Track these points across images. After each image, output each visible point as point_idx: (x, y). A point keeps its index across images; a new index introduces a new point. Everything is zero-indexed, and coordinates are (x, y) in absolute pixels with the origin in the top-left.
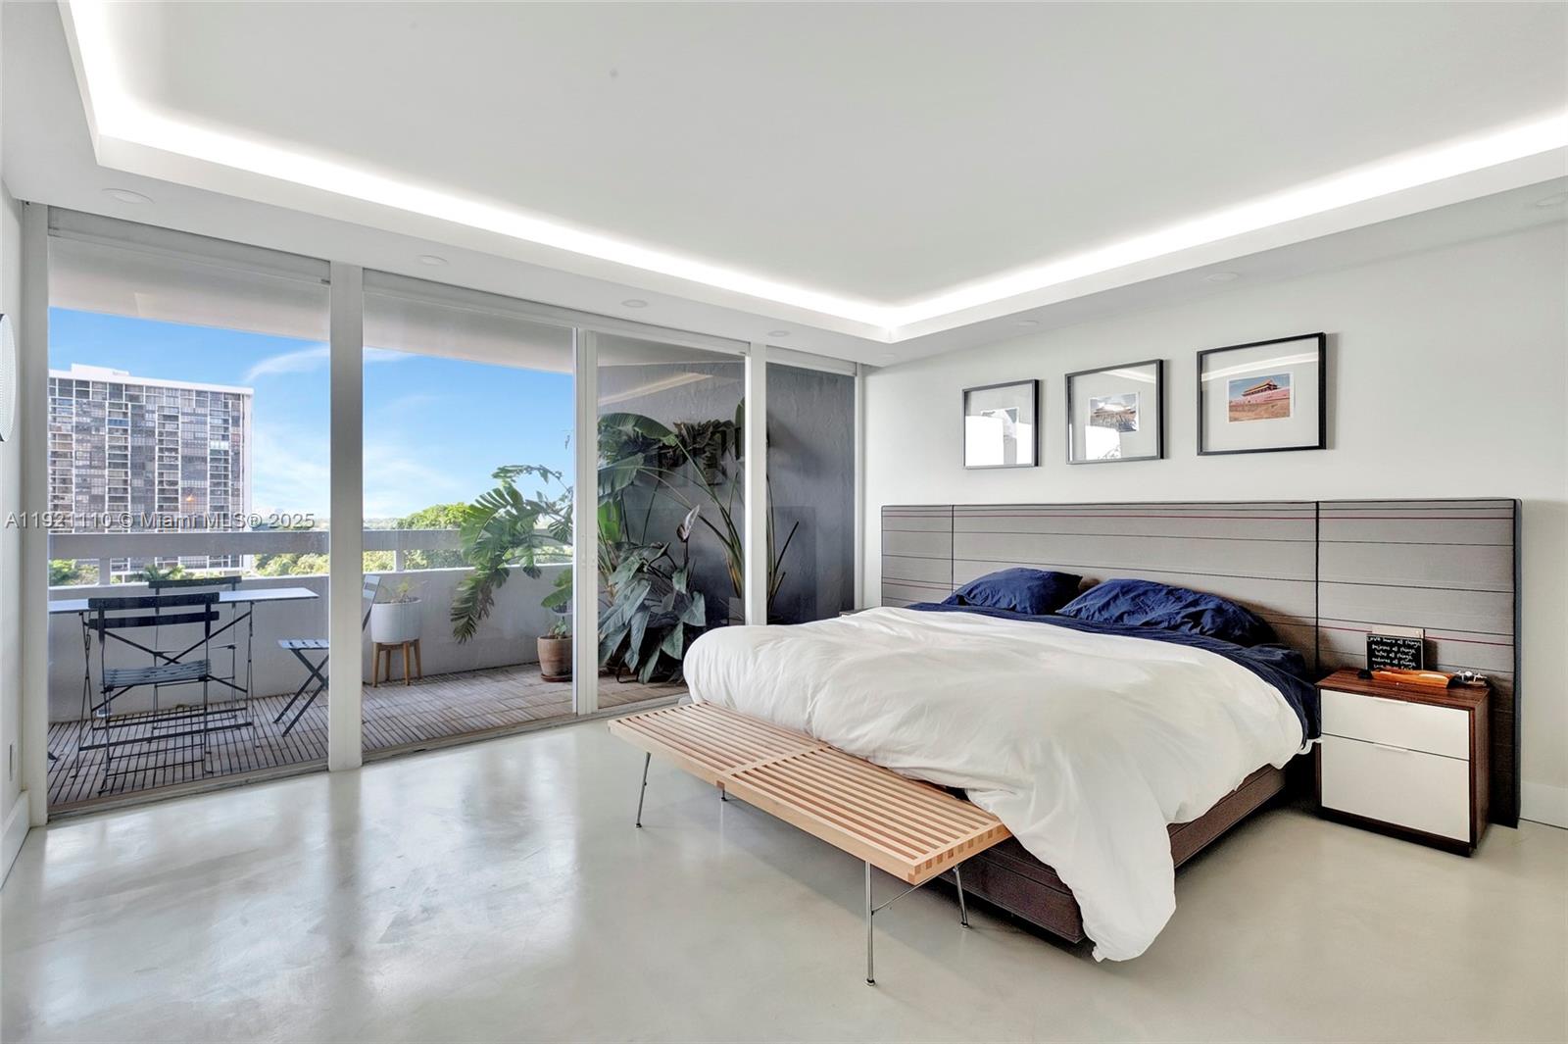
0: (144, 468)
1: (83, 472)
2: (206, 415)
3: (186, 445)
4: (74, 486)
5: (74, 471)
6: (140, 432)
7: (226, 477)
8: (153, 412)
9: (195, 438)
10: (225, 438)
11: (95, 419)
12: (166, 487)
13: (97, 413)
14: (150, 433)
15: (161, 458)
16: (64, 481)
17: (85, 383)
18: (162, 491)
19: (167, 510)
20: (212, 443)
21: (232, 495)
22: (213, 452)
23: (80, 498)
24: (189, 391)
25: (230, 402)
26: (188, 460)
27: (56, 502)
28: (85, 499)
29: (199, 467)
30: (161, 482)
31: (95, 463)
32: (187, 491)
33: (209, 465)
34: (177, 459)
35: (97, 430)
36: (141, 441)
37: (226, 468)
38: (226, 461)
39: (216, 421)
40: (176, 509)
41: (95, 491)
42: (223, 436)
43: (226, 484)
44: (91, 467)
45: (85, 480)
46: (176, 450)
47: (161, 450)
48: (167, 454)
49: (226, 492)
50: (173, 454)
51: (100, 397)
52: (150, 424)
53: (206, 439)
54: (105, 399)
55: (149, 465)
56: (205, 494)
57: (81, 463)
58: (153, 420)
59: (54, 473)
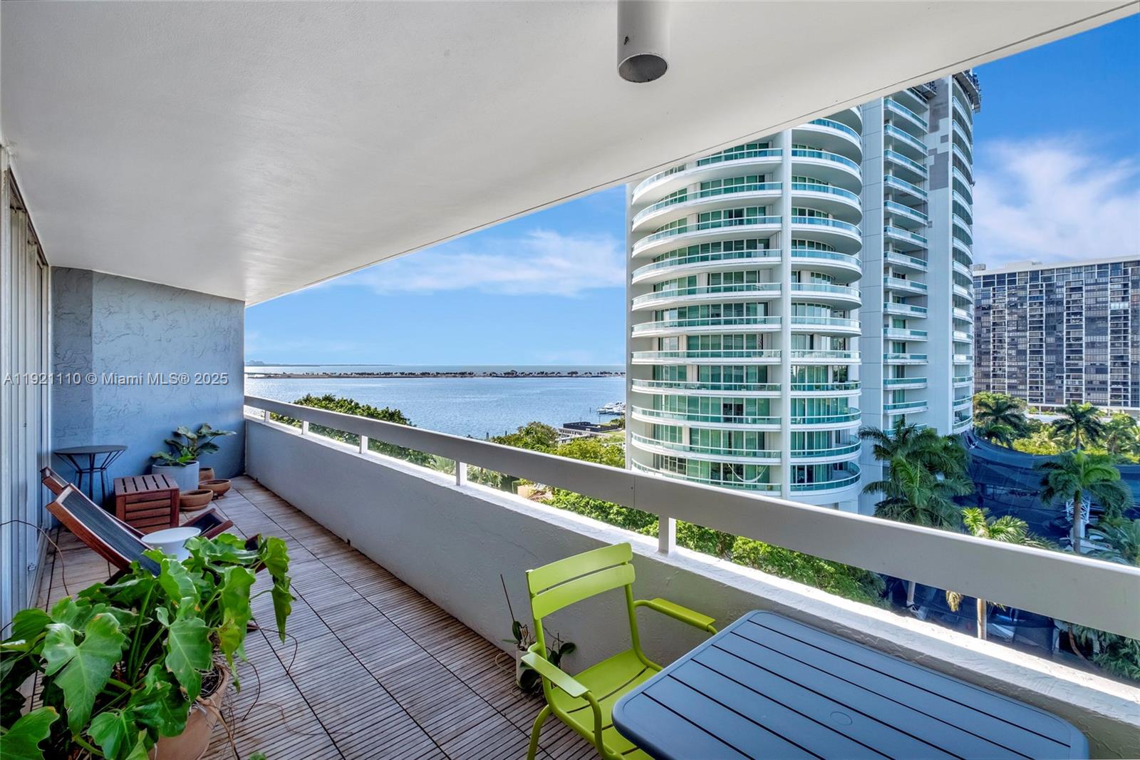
0: (1055, 329)
1: (1011, 334)
2: (1107, 283)
3: (1089, 309)
4: (1006, 345)
5: (1006, 334)
6: (1052, 303)
7: (1126, 331)
8: (1062, 287)
9: (1097, 303)
10: (1124, 299)
11: (1020, 298)
12: (1072, 342)
13: (1021, 293)
14: (1059, 303)
15: (1068, 321)
16: (1000, 341)
17: (1014, 275)
18: (1069, 346)
19: (1073, 360)
20: (1113, 305)
21: (1132, 346)
22: (1113, 312)
23: (1010, 352)
24: (1091, 266)
25: (1130, 269)
26: (1091, 320)
27: (995, 355)
28: (1013, 352)
29: (1100, 325)
30: (1068, 339)
31: (1020, 328)
32: (1091, 345)
33: (1109, 323)
34: (1081, 320)
35: (1022, 305)
36: (1052, 310)
37: (1126, 325)
38: (1126, 318)
39: (1116, 286)
40: (1081, 359)
41: (1020, 347)
42: (1123, 298)
43: (1125, 338)
44: (1017, 331)
45: (1013, 340)
46: (1081, 314)
47: (1068, 314)
48: (1073, 317)
49: (1126, 344)
50: (1078, 317)
51: (1023, 282)
52: (1060, 296)
53: (1107, 302)
54: (1026, 283)
55: (1058, 326)
56: (1106, 347)
57: (1010, 329)
58: (1062, 293)
59: (994, 337)
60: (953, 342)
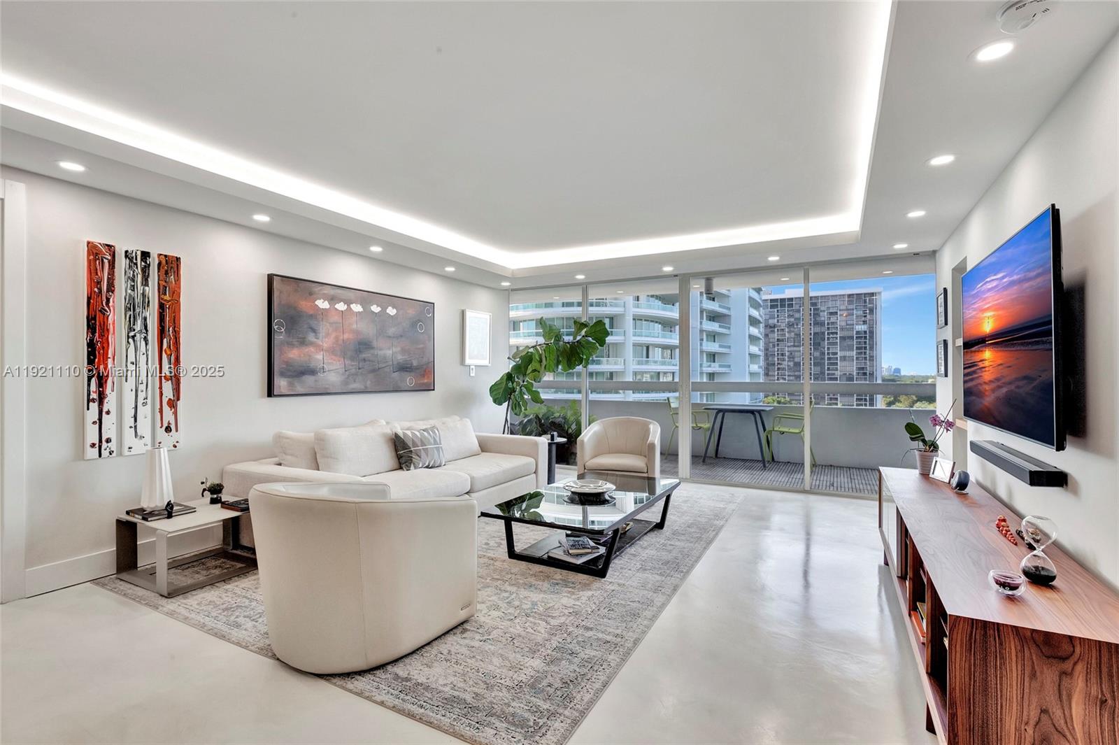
0: (820, 345)
1: (790, 349)
2: (853, 309)
3: (842, 329)
4: (786, 357)
5: (787, 349)
6: (818, 324)
7: (865, 348)
8: (824, 311)
9: (847, 325)
10: (865, 322)
11: (796, 319)
12: (831, 356)
13: (797, 315)
14: (822, 324)
15: (828, 338)
16: (782, 355)
17: (791, 299)
18: (829, 359)
19: (832, 370)
20: (857, 327)
21: (870, 360)
22: (858, 332)
23: (789, 364)
24: (843, 295)
25: (868, 299)
26: (843, 338)
27: (779, 366)
28: (791, 364)
29: (849, 343)
30: (828, 354)
31: (796, 344)
32: (844, 358)
33: (855, 341)
34: (837, 338)
35: (797, 325)
36: (818, 329)
37: (865, 343)
38: (865, 338)
39: (859, 312)
40: (837, 369)
41: (796, 360)
42: (864, 321)
43: (865, 353)
44: (794, 346)
45: (791, 354)
46: (836, 333)
47: (828, 334)
48: (831, 336)
49: (865, 358)
50: (835, 336)
51: (798, 306)
52: (823, 319)
53: (853, 325)
54: (800, 307)
55: (822, 343)
56: (853, 360)
57: (789, 344)
58: (824, 316)
59: (778, 351)
60: (749, 354)
